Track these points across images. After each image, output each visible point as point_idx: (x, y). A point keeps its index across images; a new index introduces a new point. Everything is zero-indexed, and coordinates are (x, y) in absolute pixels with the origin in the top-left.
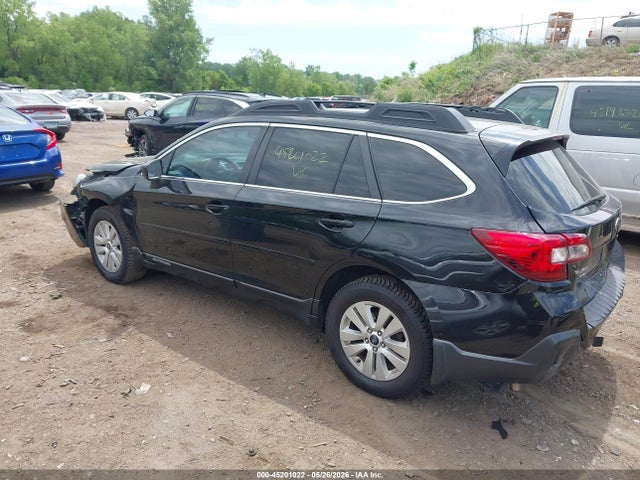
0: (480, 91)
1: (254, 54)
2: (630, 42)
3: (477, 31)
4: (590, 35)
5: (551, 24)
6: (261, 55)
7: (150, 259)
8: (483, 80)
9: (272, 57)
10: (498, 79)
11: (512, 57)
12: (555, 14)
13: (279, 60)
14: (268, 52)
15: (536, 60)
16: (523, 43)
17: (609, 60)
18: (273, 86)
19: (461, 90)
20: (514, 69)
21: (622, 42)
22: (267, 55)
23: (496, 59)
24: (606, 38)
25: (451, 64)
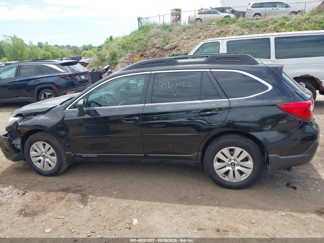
0: (149, 48)
1: (6, 38)
2: (207, 21)
3: (139, 19)
4: (189, 18)
5: (172, 14)
6: (10, 39)
7: (81, 157)
8: (149, 42)
9: (18, 39)
10: (155, 41)
11: (159, 30)
12: (173, 10)
13: (22, 41)
14: (15, 37)
15: (170, 31)
16: (162, 24)
17: (201, 29)
18: (21, 55)
19: (140, 48)
20: (162, 36)
21: (203, 21)
22: (14, 39)
23: (152, 32)
24: (196, 19)
25: (130, 35)
